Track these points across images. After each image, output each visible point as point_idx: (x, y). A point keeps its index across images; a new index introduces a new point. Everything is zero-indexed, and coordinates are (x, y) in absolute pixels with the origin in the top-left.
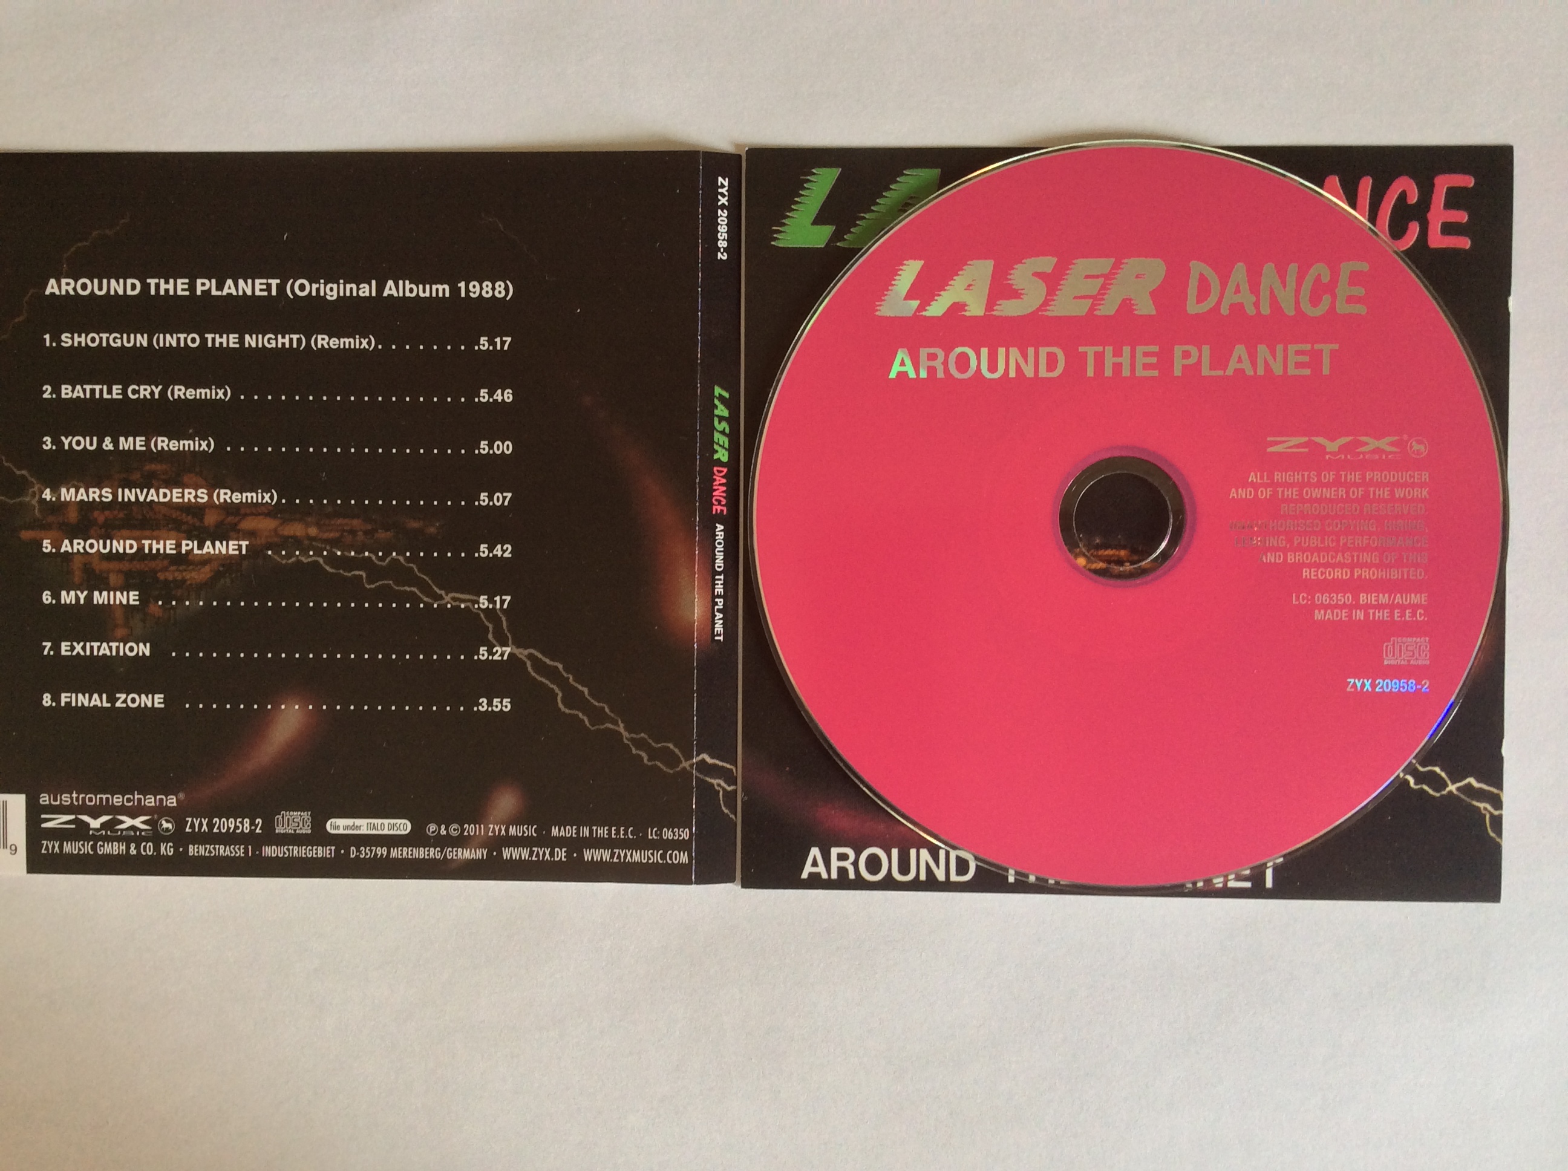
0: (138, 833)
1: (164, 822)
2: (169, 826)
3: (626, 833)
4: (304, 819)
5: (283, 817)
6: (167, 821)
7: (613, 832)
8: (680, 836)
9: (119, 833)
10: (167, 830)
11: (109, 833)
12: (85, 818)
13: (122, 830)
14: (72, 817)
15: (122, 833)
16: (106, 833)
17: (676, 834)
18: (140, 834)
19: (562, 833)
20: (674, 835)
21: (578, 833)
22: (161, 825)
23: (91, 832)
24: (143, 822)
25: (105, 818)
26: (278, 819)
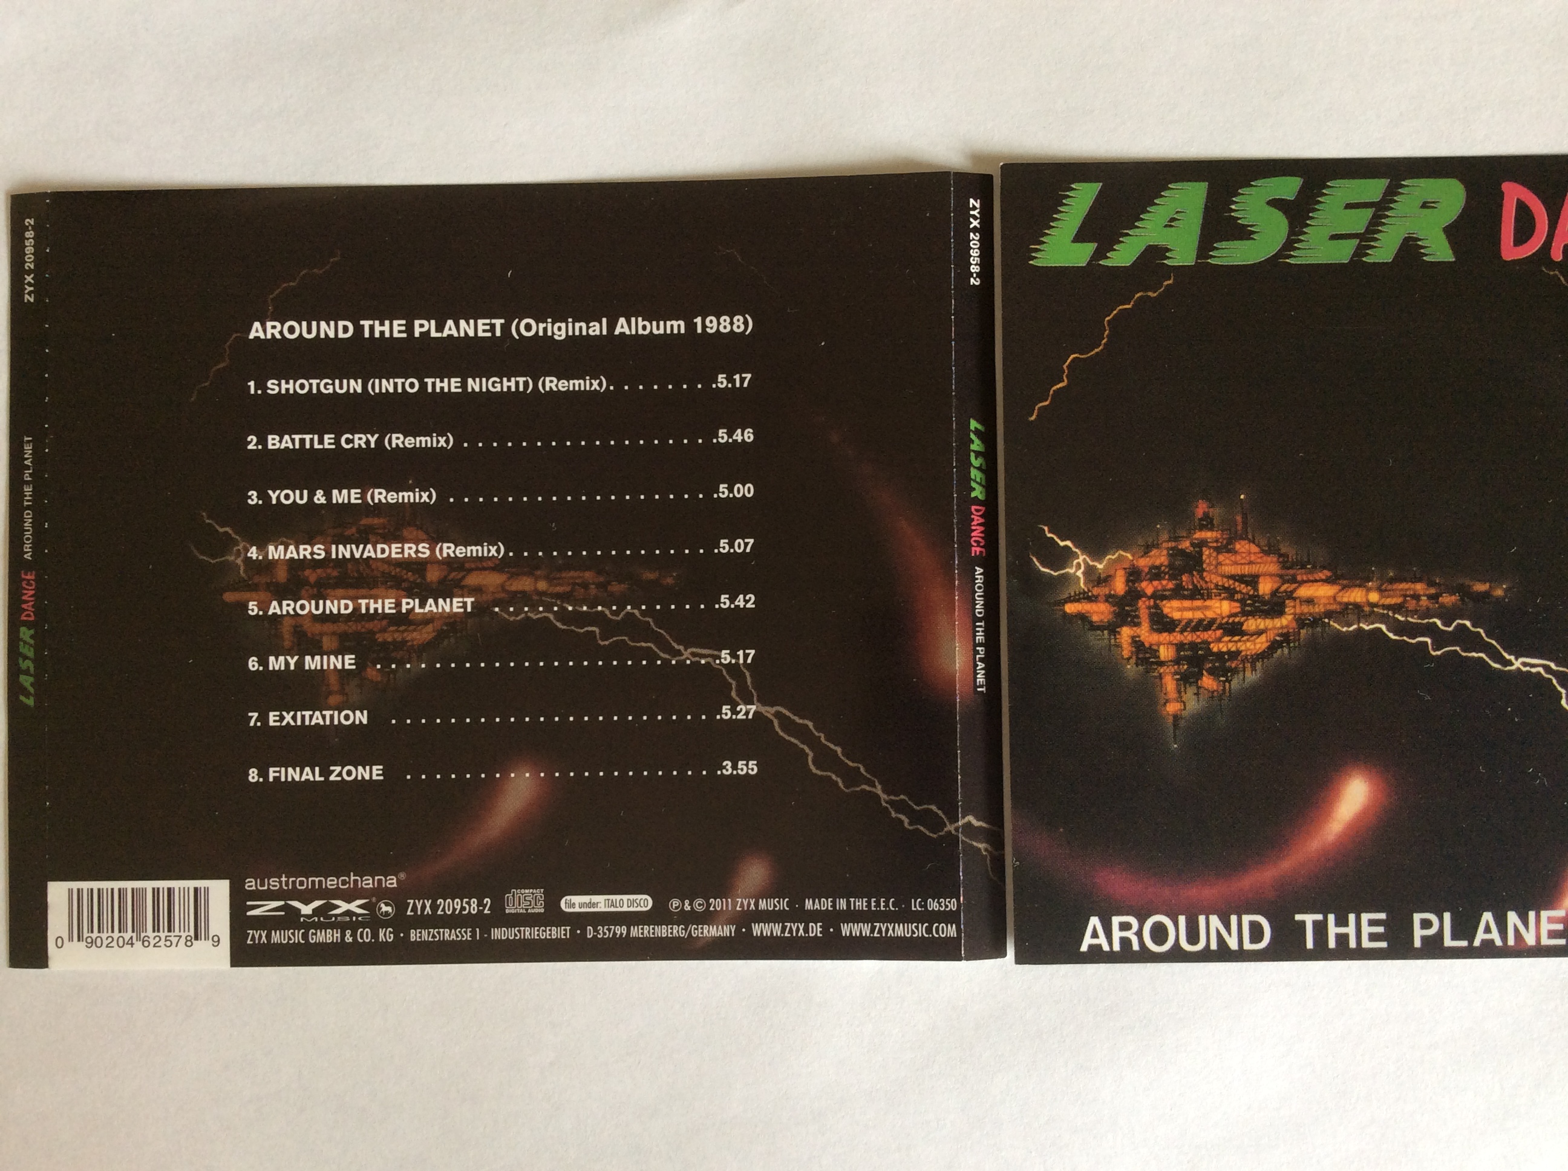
0: (354, 918)
1: (383, 905)
2: (389, 909)
3: (887, 905)
4: (536, 896)
5: (513, 896)
6: (387, 904)
7: (873, 904)
8: (947, 906)
9: (333, 919)
10: (387, 914)
11: (322, 919)
12: (296, 904)
13: (336, 916)
14: (282, 903)
15: (336, 919)
16: (319, 919)
17: (943, 904)
18: (357, 919)
19: (817, 906)
20: (940, 906)
21: (834, 906)
22: (380, 908)
23: (302, 919)
24: (359, 907)
25: (317, 904)
26: (508, 897)
